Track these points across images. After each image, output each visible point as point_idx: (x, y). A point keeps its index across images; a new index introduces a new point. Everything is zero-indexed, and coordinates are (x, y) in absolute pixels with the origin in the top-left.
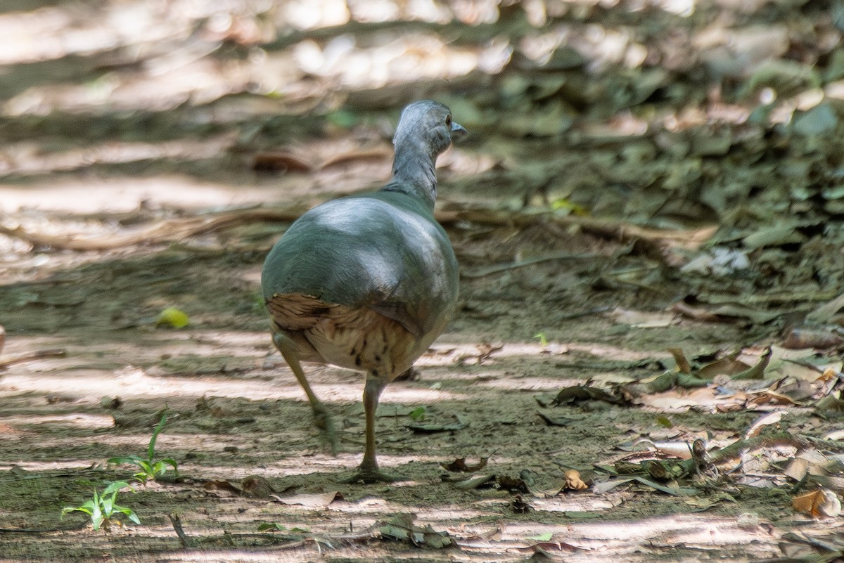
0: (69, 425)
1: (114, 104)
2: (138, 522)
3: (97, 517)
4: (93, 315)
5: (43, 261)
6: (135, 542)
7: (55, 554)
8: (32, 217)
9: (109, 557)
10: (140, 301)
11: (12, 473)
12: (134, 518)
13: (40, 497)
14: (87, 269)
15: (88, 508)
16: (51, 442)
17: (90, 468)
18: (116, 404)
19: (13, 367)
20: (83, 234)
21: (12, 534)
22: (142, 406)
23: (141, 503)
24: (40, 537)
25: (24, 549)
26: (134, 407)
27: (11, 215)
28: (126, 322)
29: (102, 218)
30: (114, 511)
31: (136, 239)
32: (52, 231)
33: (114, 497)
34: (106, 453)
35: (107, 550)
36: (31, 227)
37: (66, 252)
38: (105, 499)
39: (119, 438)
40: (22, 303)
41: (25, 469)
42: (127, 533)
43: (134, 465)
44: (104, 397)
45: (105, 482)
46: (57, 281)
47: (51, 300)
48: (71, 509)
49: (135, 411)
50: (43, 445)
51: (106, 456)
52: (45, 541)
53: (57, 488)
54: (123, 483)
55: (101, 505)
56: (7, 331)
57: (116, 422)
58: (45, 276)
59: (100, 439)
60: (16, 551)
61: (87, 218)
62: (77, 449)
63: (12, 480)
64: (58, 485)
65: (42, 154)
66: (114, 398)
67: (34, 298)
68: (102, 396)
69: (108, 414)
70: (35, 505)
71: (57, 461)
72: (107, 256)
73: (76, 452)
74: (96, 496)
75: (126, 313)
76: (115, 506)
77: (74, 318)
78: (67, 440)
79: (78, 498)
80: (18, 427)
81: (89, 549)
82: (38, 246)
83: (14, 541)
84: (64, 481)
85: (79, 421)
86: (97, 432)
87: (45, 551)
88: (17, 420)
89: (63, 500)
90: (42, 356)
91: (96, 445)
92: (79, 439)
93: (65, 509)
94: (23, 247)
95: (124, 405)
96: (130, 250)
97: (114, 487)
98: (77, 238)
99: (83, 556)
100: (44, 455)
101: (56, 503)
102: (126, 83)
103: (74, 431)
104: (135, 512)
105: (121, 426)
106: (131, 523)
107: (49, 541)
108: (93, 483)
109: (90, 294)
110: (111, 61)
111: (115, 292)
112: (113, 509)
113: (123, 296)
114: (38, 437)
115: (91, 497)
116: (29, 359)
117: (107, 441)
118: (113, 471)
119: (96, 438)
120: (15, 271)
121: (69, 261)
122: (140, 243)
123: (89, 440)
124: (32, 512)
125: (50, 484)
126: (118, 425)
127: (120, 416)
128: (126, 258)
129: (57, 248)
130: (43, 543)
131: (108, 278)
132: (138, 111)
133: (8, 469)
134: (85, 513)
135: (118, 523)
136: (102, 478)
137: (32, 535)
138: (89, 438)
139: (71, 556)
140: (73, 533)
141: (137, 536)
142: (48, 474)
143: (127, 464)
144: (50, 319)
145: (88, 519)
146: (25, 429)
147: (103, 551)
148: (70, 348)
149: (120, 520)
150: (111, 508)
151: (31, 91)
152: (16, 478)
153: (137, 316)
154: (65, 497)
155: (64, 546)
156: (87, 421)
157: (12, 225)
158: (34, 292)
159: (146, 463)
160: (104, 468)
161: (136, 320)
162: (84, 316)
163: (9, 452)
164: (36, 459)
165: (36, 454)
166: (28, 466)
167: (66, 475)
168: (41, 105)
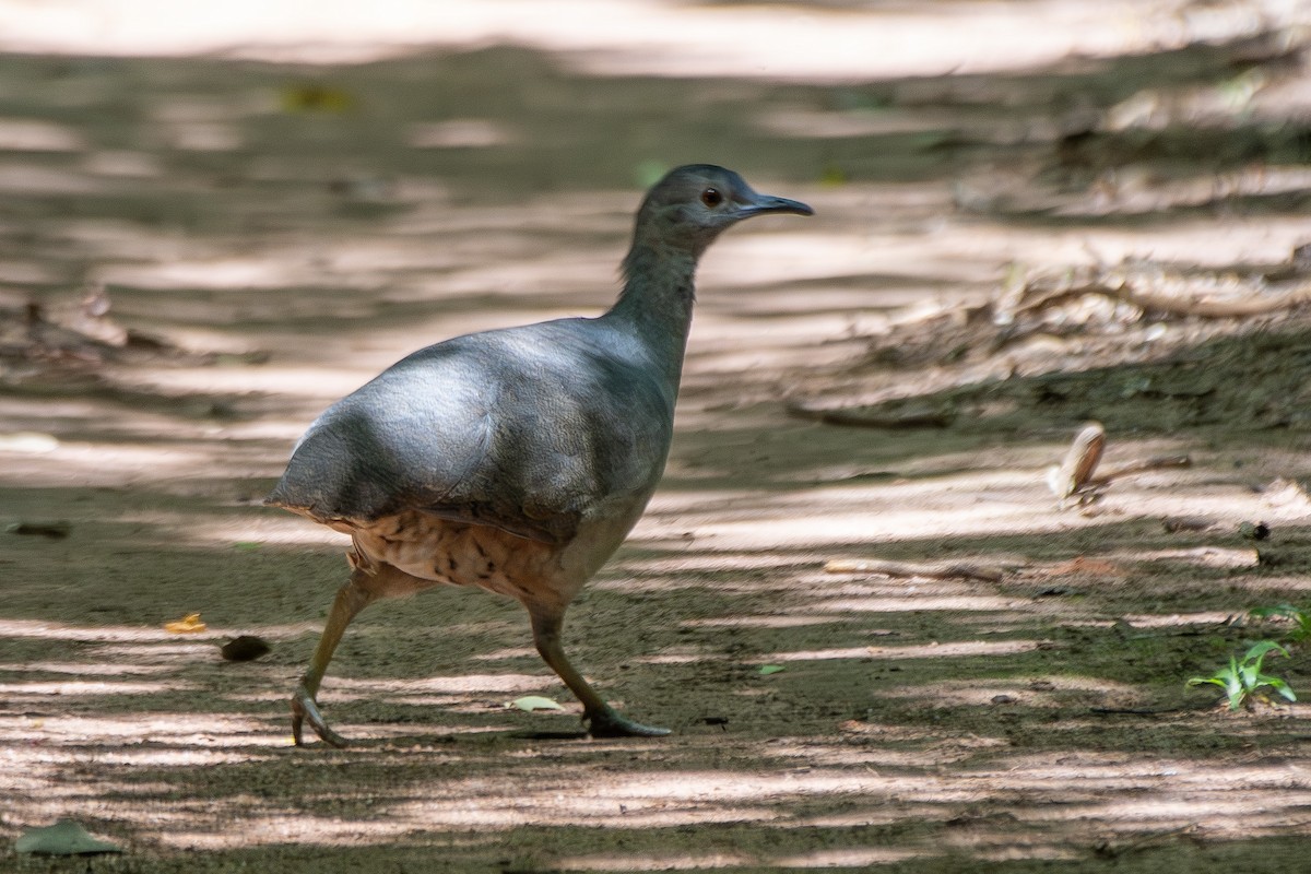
0: (1195, 562)
1: (1255, 113)
2: (1292, 697)
3: (1235, 690)
4: (1229, 408)
5: (1157, 333)
6: (1289, 727)
7: (1177, 743)
8: (1142, 270)
9: (1251, 748)
10: (1294, 388)
11: (1116, 631)
12: (1288, 693)
13: (1157, 665)
14: (1218, 345)
15: (1222, 679)
16: (1170, 586)
17: (1225, 623)
18: (1261, 532)
19: (1116, 482)
20: (1214, 294)
21: (1117, 717)
22: (1297, 535)
23: (1297, 671)
24: (1156, 719)
25: (1133, 737)
26: (1287, 537)
27: (1114, 270)
28: (1274, 418)
29: (1242, 272)
30: (1259, 684)
31: (1287, 302)
32: (1171, 290)
33: (1259, 663)
34: (1247, 601)
35: (1250, 738)
36: (1141, 286)
37: (1190, 320)
38: (1245, 666)
39: (1265, 580)
40: (1129, 392)
41: (1134, 624)
42: (1277, 714)
43: (1285, 618)
44: (1245, 523)
45: (1247, 642)
46: (1177, 361)
47: (1170, 388)
48: (1199, 680)
49: (1286, 543)
50: (1159, 591)
51: (1248, 606)
52: (1162, 725)
53: (1179, 651)
54: (1272, 644)
55: (1241, 676)
56: (1106, 431)
57: (1261, 558)
58: (1162, 354)
59: (1238, 581)
60: (1121, 739)
61: (1220, 273)
62: (1206, 596)
63: (1115, 640)
64: (1180, 647)
65: (1155, 183)
66: (1257, 524)
67: (1146, 385)
68: (1241, 521)
69: (1251, 547)
70: (1149, 675)
71: (1181, 613)
72: (1248, 326)
73: (1205, 601)
74: (1233, 661)
75: (1274, 405)
76: (1261, 676)
77: (1201, 414)
78: (1192, 584)
79: (1208, 665)
80: (1125, 566)
81: (1224, 737)
82: (1150, 312)
83: (1120, 726)
84: (1189, 642)
85: (1208, 557)
86: (1234, 572)
87: (1163, 739)
88: (1123, 555)
89: (1188, 667)
90: (1157, 465)
91: (1233, 589)
92: (1211, 582)
93: (1190, 681)
94: (1130, 313)
95: (1271, 535)
96: (1280, 317)
97: (1259, 650)
98: (1205, 300)
99: (1215, 746)
100: (1160, 605)
101: (1177, 672)
102: (1274, 82)
103: (1202, 572)
104: (1289, 685)
105: (1268, 564)
106: (1284, 700)
107: (1168, 725)
108: (1229, 644)
109: (1224, 379)
110: (1255, 51)
111: (1259, 377)
112: (1258, 680)
113: (1271, 382)
114: (1152, 580)
115: (1225, 663)
116: (1138, 470)
117: (1249, 585)
118: (1258, 627)
119: (1232, 580)
120: (1119, 348)
121: (1195, 333)
122: (1293, 306)
123: (1224, 583)
124: (1145, 686)
125: (1169, 645)
126: (1264, 563)
127: (1264, 551)
128: (1273, 328)
129: (1177, 315)
130: (1160, 728)
131: (1250, 355)
132: (1289, 121)
133: (1111, 624)
134: (1218, 686)
135: (1265, 699)
136: (1242, 637)
137: (1145, 717)
138: (1223, 581)
139: (1199, 746)
140: (1202, 714)
141: (1292, 718)
142: (1167, 632)
143: (1277, 617)
144: (1170, 413)
145: (1222, 694)
146: (1133, 569)
147: (1243, 739)
148: (1195, 456)
149: (1267, 696)
150: (1254, 679)
151: (1142, 94)
152: (1122, 638)
153: (1289, 409)
154: (1190, 663)
155: (1188, 733)
156: (1221, 557)
157: (1115, 283)
158: (1145, 376)
159: (1303, 616)
160: (1245, 623)
161: (1289, 415)
162: (1215, 410)
163: (1112, 601)
164: (1150, 611)
165: (1149, 605)
166: (1137, 621)
167: (1192, 632)
168: (1153, 114)
